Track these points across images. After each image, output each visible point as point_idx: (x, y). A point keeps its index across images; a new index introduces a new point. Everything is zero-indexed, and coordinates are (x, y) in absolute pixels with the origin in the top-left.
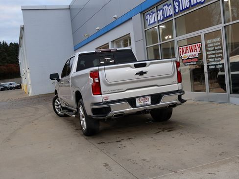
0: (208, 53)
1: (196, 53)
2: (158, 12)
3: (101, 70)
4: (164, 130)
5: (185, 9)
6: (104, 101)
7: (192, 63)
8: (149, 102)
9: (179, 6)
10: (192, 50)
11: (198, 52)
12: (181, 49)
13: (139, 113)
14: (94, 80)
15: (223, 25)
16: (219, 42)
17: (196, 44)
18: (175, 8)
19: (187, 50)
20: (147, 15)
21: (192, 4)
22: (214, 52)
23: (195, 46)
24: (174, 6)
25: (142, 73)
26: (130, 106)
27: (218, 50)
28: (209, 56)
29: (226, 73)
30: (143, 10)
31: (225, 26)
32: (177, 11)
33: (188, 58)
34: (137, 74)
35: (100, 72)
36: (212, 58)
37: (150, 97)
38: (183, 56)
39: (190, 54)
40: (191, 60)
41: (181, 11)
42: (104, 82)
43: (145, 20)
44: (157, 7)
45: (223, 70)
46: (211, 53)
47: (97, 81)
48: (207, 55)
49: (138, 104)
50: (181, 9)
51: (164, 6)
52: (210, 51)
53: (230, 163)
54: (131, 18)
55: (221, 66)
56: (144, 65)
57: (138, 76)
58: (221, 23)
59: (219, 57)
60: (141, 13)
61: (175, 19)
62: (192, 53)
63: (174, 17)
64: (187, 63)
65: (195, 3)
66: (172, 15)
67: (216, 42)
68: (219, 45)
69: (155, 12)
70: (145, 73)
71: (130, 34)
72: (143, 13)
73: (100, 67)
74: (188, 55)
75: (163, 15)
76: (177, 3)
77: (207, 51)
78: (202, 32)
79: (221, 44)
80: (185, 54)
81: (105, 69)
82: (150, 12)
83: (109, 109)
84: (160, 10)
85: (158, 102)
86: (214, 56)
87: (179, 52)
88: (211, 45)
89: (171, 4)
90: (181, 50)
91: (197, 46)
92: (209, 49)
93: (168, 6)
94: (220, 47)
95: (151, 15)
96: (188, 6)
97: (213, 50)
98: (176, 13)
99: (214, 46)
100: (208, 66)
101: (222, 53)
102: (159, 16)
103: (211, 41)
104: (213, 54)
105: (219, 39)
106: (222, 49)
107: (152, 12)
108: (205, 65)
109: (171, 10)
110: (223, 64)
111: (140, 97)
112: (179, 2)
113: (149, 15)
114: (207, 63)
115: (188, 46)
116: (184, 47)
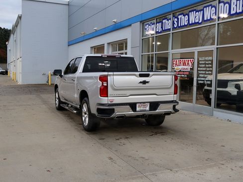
1: (188, 67)
2: (158, 24)
3: (110, 75)
4: (156, 134)
5: (183, 26)
6: (109, 103)
7: (183, 76)
8: (148, 108)
9: (178, 22)
10: (184, 64)
11: (190, 67)
13: (138, 116)
14: (103, 84)
15: (215, 46)
16: (210, 60)
17: (189, 59)
18: (174, 23)
19: (180, 63)
20: (146, 25)
21: (191, 23)
22: (205, 69)
23: (188, 61)
24: (173, 22)
25: (144, 82)
26: (131, 110)
27: (209, 67)
28: (200, 72)
29: (213, 89)
30: (143, 20)
31: (217, 48)
32: (175, 26)
33: (180, 71)
34: (141, 82)
35: (109, 77)
36: (202, 74)
37: (149, 104)
38: (176, 68)
39: (182, 67)
40: (182, 73)
41: (179, 27)
42: (112, 86)
44: (157, 19)
45: (210, 85)
46: (201, 69)
47: (105, 85)
48: (198, 70)
49: (138, 109)
50: (179, 25)
51: (164, 19)
52: (201, 67)
53: (215, 168)
54: (130, 25)
55: (209, 82)
56: (148, 75)
57: (141, 84)
58: (214, 44)
59: (209, 74)
60: (141, 22)
61: (173, 33)
63: (171, 32)
64: (179, 74)
65: (193, 22)
66: (170, 29)
67: (208, 61)
68: (210, 64)
69: (154, 24)
70: (148, 82)
71: (127, 39)
72: (143, 22)
73: (109, 73)
74: (181, 67)
75: (162, 28)
76: (176, 19)
77: (198, 67)
78: (196, 50)
79: (212, 62)
80: (178, 67)
81: (113, 75)
82: (149, 23)
83: (113, 111)
84: (160, 22)
85: (155, 109)
86: (204, 72)
87: (173, 64)
88: (202, 62)
89: (170, 19)
90: (175, 62)
91: (189, 61)
92: (201, 66)
93: (168, 20)
95: (150, 25)
96: (186, 24)
97: (203, 67)
98: (174, 28)
99: (205, 64)
100: (198, 80)
101: (212, 71)
102: (158, 27)
103: (204, 58)
105: (210, 58)
106: (212, 67)
107: (151, 23)
108: (195, 79)
109: (170, 24)
110: (211, 81)
111: (140, 103)
112: (178, 19)
113: (147, 26)
114: (197, 78)
115: (182, 60)
116: (177, 60)
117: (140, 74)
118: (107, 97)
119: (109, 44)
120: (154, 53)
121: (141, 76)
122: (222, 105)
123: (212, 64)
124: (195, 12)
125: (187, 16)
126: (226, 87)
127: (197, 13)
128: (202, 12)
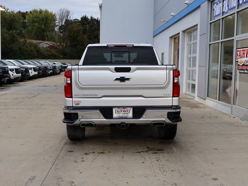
2: (224, 2)
3: (75, 69)
6: (74, 105)
7: (246, 71)
8: (130, 115)
12: (238, 51)
19: (244, 53)
20: (214, 4)
25: (122, 79)
26: (102, 116)
32: (241, 2)
33: (244, 65)
34: (117, 79)
35: (73, 72)
38: (239, 60)
39: (245, 58)
40: (245, 68)
41: (244, 3)
43: (212, 10)
47: (69, 82)
49: (115, 115)
54: (199, 7)
56: (128, 70)
57: (118, 82)
61: (237, 12)
64: (242, 70)
66: (235, 7)
69: (221, 2)
70: (128, 79)
71: (197, 25)
72: (211, 1)
73: (73, 67)
74: (244, 60)
75: (228, 6)
80: (241, 59)
81: (78, 69)
85: (140, 117)
87: (237, 55)
90: (239, 53)
95: (217, 4)
98: (239, 5)
102: (224, 6)
111: (118, 107)
115: (245, 49)
116: (241, 49)
117: (115, 68)
118: (72, 97)
120: (220, 41)
121: (117, 70)
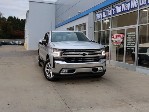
0: (127, 40)
1: (121, 39)
2: (103, 13)
5: (118, 13)
7: (118, 45)
9: (115, 11)
10: (119, 37)
11: (122, 39)
15: (137, 25)
18: (112, 12)
19: (116, 37)
21: (123, 11)
23: (121, 35)
24: (112, 10)
27: (133, 39)
29: (136, 53)
30: (95, 10)
31: (139, 26)
32: (114, 13)
33: (116, 42)
36: (129, 43)
40: (117, 43)
43: (95, 16)
44: (103, 10)
46: (129, 40)
50: (116, 13)
51: (107, 10)
54: (88, 14)
55: (133, 49)
59: (133, 43)
60: (94, 12)
61: (112, 18)
62: (118, 39)
64: (115, 44)
65: (124, 10)
66: (110, 15)
67: (133, 35)
69: (101, 13)
71: (86, 23)
74: (116, 39)
75: (106, 15)
76: (114, 9)
78: (126, 28)
79: (135, 35)
84: (104, 11)
88: (129, 36)
90: (113, 36)
92: (128, 38)
93: (109, 10)
94: (135, 38)
95: (99, 14)
96: (120, 12)
98: (113, 15)
99: (131, 37)
100: (126, 48)
101: (135, 41)
102: (103, 15)
103: (130, 33)
104: (130, 41)
105: (134, 33)
106: (135, 39)
107: (100, 12)
108: (125, 47)
109: (110, 12)
110: (135, 48)
112: (115, 9)
113: (98, 14)
114: (126, 46)
115: (117, 35)
116: (114, 35)
119: (76, 26)
120: (101, 31)
122: (144, 64)
123: (135, 37)
124: (125, 3)
125: (120, 7)
126: (146, 52)
127: (127, 4)
128: (130, 3)
